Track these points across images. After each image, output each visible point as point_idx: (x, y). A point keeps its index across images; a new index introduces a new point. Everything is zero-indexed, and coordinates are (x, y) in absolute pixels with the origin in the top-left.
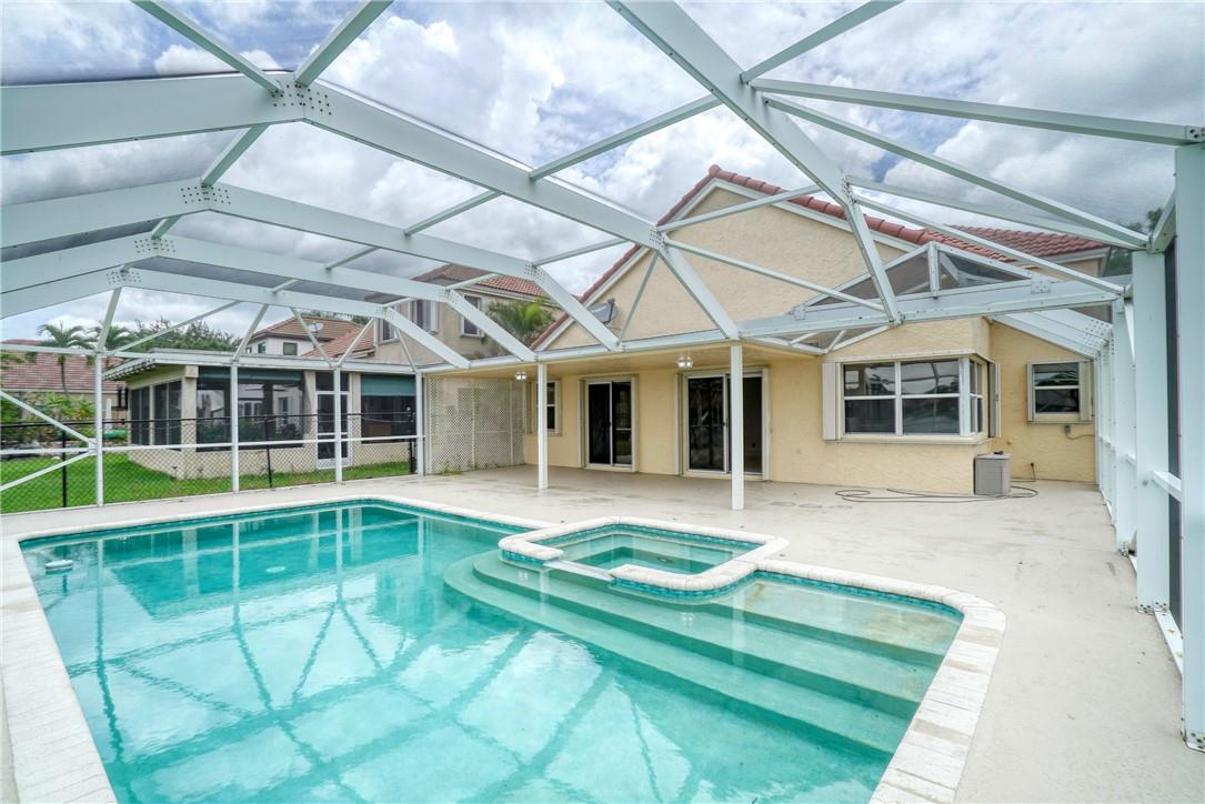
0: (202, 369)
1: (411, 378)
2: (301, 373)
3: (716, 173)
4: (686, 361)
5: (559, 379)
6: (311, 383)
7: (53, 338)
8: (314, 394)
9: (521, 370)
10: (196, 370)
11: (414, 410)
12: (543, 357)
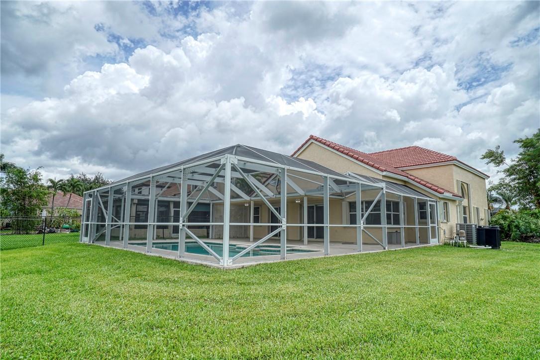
0: (139, 200)
1: (209, 205)
2: (169, 202)
3: (312, 137)
4: (298, 201)
5: (261, 206)
6: (172, 206)
7: (51, 184)
8: (172, 210)
9: (247, 202)
10: (137, 200)
11: (209, 215)
12: (252, 199)
